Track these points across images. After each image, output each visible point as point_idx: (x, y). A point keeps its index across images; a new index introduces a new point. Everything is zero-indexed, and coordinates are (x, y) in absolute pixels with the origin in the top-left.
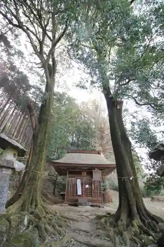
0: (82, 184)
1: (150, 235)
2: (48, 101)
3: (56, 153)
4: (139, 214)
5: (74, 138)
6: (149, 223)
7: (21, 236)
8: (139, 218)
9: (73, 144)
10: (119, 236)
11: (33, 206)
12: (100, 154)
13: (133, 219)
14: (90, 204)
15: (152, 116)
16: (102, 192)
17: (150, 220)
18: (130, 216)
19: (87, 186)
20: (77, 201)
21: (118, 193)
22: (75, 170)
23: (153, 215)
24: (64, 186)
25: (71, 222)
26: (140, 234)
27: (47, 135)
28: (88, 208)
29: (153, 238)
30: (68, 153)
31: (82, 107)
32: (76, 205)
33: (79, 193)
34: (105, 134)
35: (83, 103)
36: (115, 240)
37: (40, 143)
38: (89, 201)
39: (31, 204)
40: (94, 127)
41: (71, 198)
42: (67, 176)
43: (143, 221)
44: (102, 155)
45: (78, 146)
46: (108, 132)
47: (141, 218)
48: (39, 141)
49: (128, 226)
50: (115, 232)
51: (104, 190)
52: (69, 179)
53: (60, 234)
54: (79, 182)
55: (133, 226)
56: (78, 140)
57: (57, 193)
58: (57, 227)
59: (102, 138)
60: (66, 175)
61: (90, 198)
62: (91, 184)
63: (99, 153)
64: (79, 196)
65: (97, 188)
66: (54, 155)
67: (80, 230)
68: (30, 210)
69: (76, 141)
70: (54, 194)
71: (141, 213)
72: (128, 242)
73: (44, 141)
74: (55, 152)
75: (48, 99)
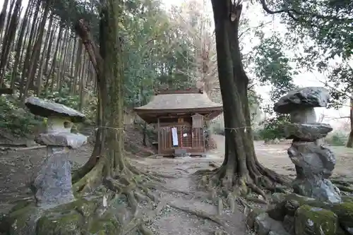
0: (178, 133)
1: (259, 193)
2: (110, 13)
3: (139, 95)
4: (248, 168)
5: (164, 70)
6: (260, 179)
7: (102, 220)
8: (248, 174)
9: (163, 79)
10: (223, 197)
11: (118, 169)
12: (202, 93)
13: (241, 176)
14: (190, 154)
15: (287, 31)
16: (204, 139)
17: (261, 176)
18: (238, 171)
19: (185, 135)
20: (174, 152)
21: (224, 137)
22: (168, 117)
23: (266, 169)
24: (155, 134)
25: (167, 180)
26: (248, 193)
27: (119, 75)
28: (188, 158)
29: (263, 197)
30: (156, 95)
31: (173, 17)
32: (173, 157)
33: (176, 143)
34: (210, 62)
35: (174, 9)
36: (218, 202)
37: (111, 88)
38: (189, 151)
39: (115, 167)
40: (193, 50)
41: (166, 149)
42: (158, 124)
43: (253, 177)
44: (205, 94)
45: (170, 82)
46: (213, 58)
47: (250, 174)
48: (108, 86)
49: (234, 184)
50: (218, 193)
51: (207, 136)
52: (161, 129)
53: (153, 199)
54: (174, 131)
55: (240, 184)
56: (170, 73)
57: (147, 143)
58: (149, 192)
59: (205, 69)
60: (156, 122)
61: (190, 148)
62: (190, 133)
63: (200, 92)
64: (175, 146)
65: (198, 136)
66: (137, 97)
67: (177, 192)
68: (114, 174)
69: (167, 73)
70: (144, 144)
71: (251, 168)
72: (233, 204)
73: (116, 85)
74: (138, 93)
75: (110, 8)
